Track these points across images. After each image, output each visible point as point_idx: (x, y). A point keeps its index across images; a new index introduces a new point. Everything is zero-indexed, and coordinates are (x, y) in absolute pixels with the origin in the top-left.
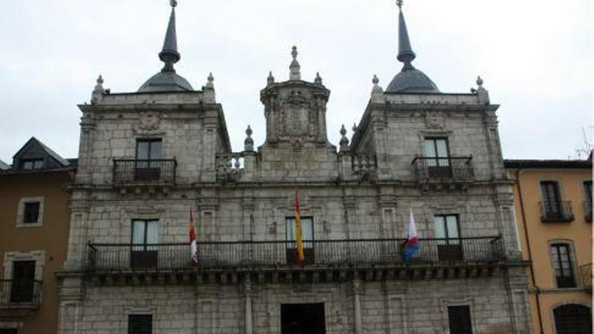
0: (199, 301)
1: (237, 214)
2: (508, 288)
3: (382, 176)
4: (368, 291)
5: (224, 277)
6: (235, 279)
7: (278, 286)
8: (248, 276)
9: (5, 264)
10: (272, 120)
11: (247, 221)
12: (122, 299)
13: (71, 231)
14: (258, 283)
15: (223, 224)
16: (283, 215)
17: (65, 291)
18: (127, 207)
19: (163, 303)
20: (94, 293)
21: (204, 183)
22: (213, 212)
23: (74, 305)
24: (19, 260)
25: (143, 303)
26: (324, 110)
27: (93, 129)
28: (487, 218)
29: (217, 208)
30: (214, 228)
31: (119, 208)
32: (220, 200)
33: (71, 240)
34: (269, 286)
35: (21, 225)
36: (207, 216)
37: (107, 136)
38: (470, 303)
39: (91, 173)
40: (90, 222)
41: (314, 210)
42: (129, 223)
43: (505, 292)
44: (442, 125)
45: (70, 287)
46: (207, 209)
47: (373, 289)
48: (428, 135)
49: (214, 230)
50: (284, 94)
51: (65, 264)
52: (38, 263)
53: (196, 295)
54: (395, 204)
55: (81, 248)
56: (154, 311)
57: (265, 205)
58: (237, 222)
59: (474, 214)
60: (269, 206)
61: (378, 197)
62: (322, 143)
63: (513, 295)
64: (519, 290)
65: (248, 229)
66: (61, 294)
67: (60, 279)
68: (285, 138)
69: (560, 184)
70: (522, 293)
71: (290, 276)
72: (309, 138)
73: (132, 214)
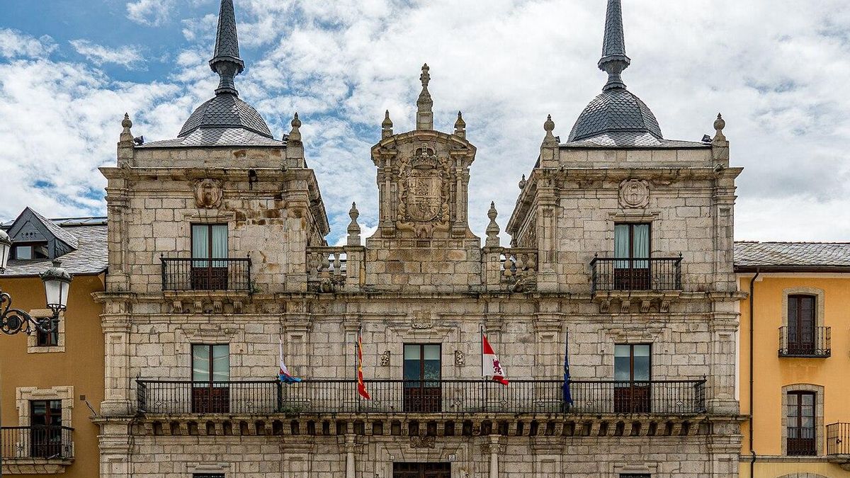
0: (287, 456)
1: (337, 338)
2: (710, 452)
3: (542, 286)
4: (511, 449)
5: (319, 427)
6: (333, 429)
7: (391, 439)
8: (350, 426)
9: (18, 404)
10: (388, 196)
11: (351, 349)
12: (183, 453)
13: (108, 359)
14: (363, 434)
15: (317, 352)
16: (400, 340)
17: (107, 443)
18: (184, 326)
19: (239, 458)
20: (146, 445)
21: (290, 294)
22: (304, 335)
23: (120, 461)
24: (37, 398)
25: (213, 458)
26: (466, 179)
27: (126, 207)
28: (694, 350)
29: (309, 329)
30: (304, 357)
31: (172, 327)
32: (314, 319)
33: (108, 372)
34: (377, 438)
35: (33, 350)
36: (296, 341)
37: (147, 217)
38: (652, 471)
39: (128, 275)
40: (133, 347)
41: (444, 334)
42: (187, 348)
43: (705, 458)
44: (644, 203)
45: (114, 436)
46: (295, 331)
47: (518, 447)
48: (620, 220)
49: (304, 360)
50: (406, 152)
51: (103, 405)
52: (64, 404)
53: (283, 450)
54: (560, 327)
55: (123, 382)
56: (227, 469)
57: (375, 325)
58: (336, 349)
59: (675, 343)
60: (381, 327)
61: (535, 317)
62: (460, 233)
63: (716, 463)
64: (727, 456)
65: (351, 360)
66: (101, 446)
67: (98, 427)
68: (407, 225)
69: (820, 299)
70: (730, 460)
71: (407, 427)
72: (439, 225)
73: (191, 337)
